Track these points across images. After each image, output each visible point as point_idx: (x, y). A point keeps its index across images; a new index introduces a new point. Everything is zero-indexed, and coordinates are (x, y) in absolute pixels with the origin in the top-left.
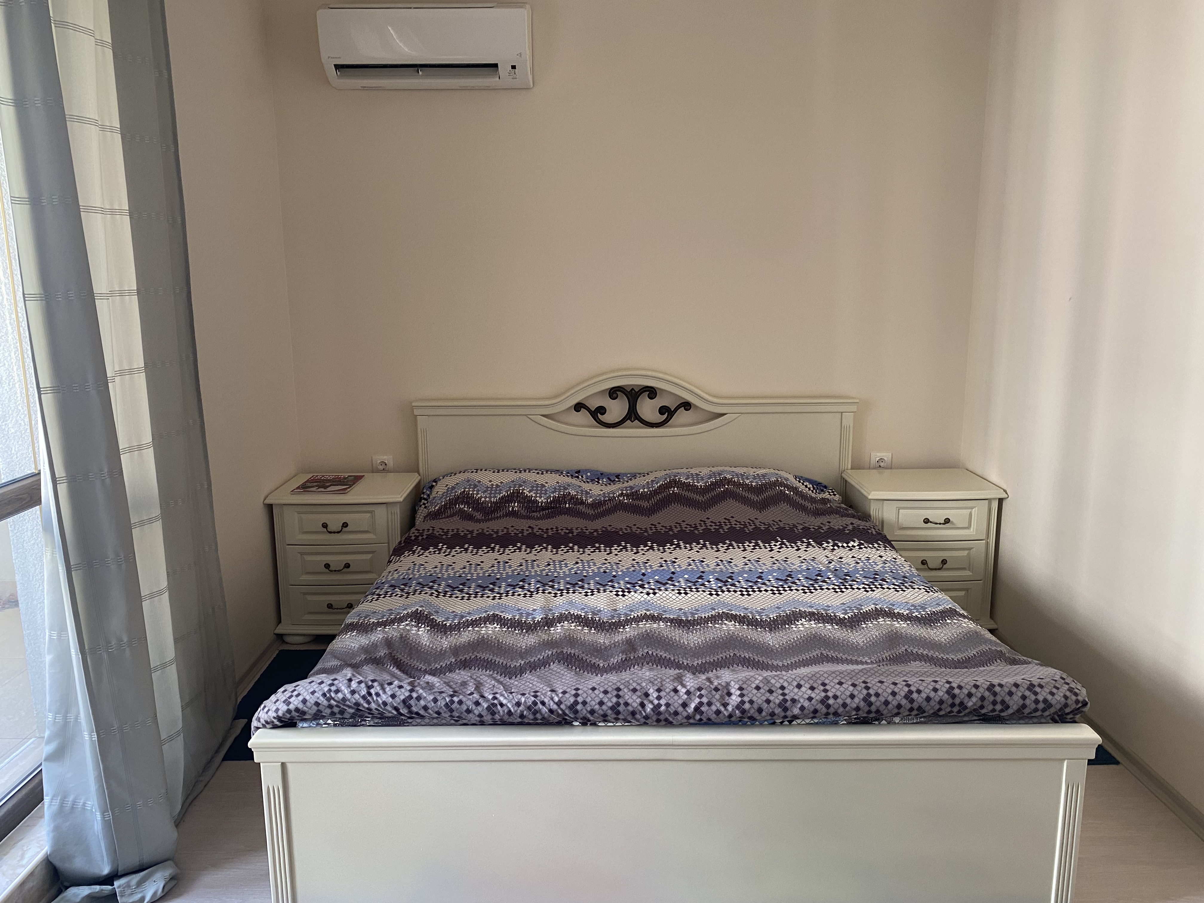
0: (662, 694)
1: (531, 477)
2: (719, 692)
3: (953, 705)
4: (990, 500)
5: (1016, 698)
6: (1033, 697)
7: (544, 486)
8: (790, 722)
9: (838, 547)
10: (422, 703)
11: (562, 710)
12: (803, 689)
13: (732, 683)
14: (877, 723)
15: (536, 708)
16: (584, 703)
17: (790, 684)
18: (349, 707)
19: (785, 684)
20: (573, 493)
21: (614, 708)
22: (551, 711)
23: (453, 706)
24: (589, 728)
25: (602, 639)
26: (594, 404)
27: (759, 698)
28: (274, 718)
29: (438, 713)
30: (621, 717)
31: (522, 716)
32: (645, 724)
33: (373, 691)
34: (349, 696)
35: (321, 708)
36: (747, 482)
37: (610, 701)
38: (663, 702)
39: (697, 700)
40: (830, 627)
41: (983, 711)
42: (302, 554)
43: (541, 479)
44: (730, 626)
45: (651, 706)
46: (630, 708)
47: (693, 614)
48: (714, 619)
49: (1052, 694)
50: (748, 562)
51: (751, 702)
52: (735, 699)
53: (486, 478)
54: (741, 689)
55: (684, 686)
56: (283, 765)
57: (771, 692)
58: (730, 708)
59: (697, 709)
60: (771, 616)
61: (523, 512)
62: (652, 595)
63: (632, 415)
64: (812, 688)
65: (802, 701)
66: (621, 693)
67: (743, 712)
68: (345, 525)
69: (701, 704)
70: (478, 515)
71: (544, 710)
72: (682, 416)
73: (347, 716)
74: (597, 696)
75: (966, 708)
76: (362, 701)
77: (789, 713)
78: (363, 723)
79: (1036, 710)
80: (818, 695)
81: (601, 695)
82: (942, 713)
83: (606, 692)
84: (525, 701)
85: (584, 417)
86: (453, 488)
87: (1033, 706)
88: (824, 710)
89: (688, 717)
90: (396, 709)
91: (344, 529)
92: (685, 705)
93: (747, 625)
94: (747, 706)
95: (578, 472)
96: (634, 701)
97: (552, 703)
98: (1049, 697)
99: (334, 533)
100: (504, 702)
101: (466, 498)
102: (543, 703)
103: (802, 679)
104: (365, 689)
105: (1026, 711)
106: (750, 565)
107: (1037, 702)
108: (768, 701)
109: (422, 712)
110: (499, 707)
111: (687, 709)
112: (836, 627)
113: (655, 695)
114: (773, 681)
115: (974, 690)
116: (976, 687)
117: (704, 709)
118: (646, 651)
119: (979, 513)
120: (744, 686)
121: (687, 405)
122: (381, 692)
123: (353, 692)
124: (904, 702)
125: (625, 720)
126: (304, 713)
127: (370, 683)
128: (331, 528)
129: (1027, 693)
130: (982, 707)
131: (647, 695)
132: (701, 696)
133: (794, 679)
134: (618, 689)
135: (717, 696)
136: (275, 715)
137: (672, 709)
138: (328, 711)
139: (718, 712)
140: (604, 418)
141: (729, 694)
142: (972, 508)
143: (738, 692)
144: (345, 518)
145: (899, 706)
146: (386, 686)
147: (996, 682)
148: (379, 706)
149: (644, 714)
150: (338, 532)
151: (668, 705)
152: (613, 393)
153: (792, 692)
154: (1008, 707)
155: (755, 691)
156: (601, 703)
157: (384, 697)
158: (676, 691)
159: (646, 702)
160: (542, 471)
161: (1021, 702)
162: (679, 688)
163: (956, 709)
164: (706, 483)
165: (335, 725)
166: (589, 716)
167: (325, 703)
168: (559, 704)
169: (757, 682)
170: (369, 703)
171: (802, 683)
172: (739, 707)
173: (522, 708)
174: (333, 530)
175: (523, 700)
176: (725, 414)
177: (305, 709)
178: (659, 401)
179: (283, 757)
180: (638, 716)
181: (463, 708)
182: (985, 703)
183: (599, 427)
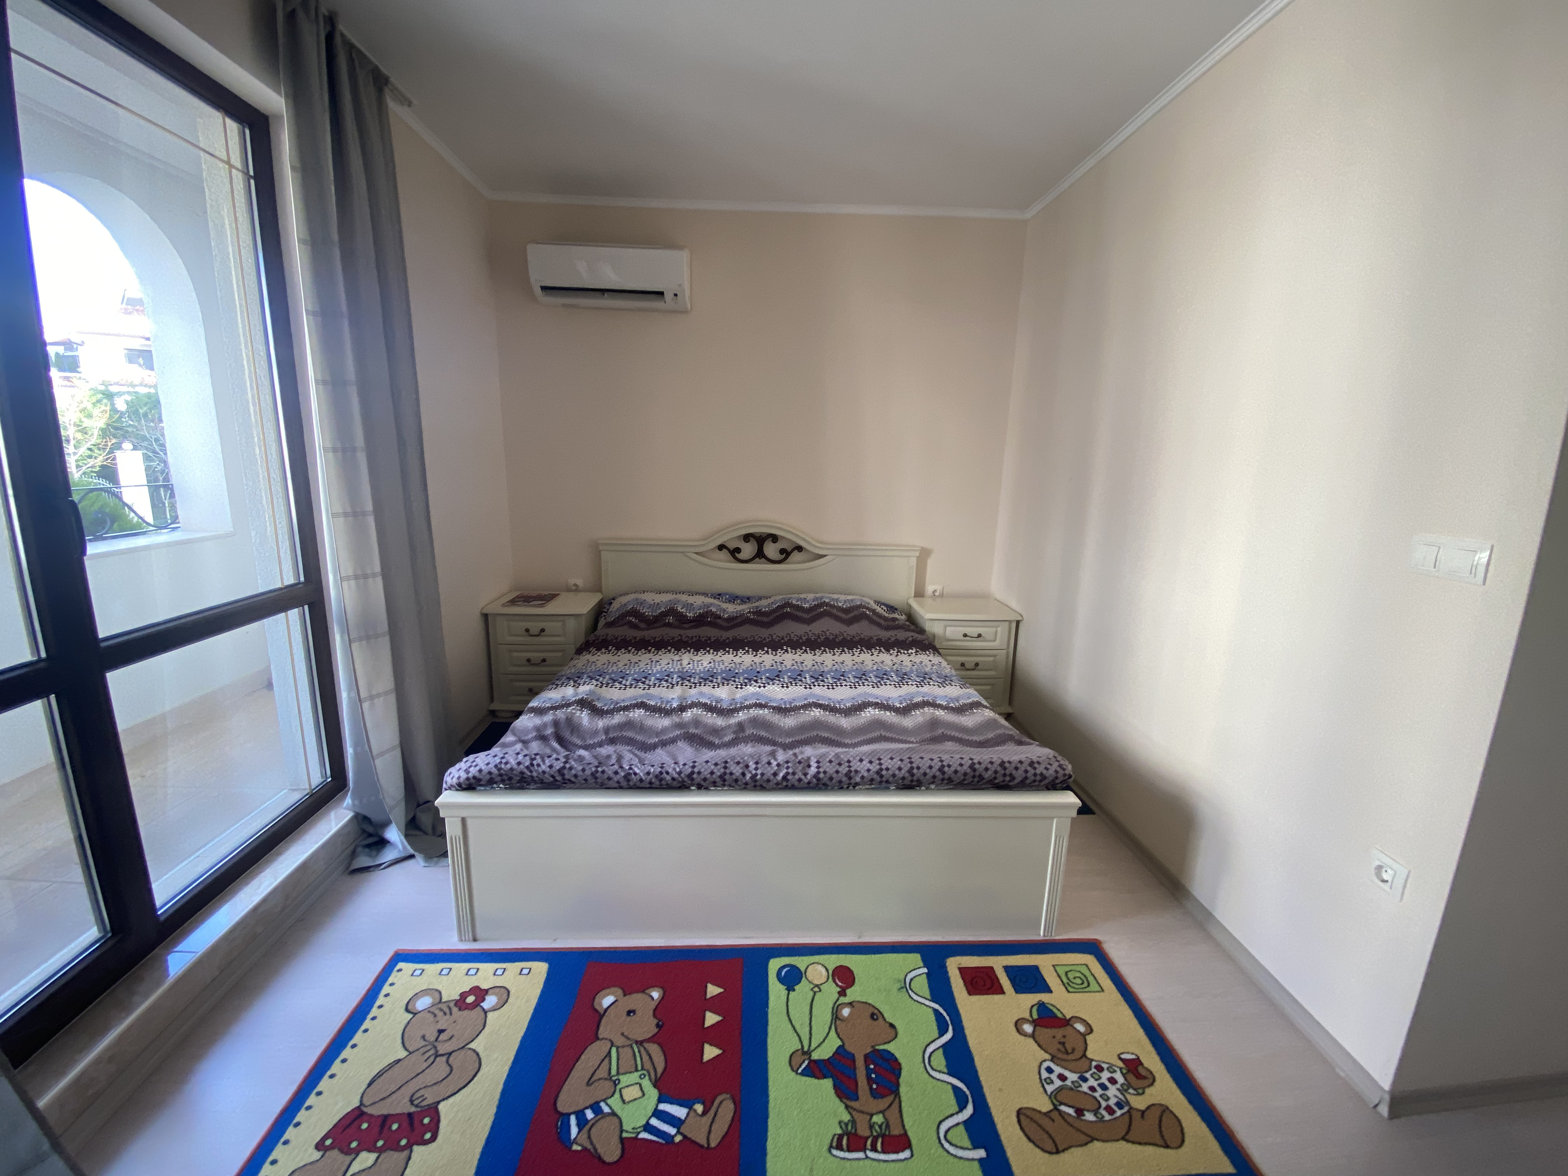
0: (759, 766)
1: (684, 598)
2: (802, 765)
3: (974, 777)
4: (1010, 622)
5: (1021, 771)
6: (1033, 771)
7: (693, 605)
8: (854, 787)
9: (901, 653)
10: (573, 772)
11: (682, 778)
12: (864, 762)
13: (812, 758)
14: (918, 788)
15: (662, 776)
16: (699, 773)
17: (854, 758)
18: (516, 775)
19: (851, 759)
20: (714, 610)
21: (722, 777)
22: (673, 779)
23: (598, 775)
24: (703, 791)
25: (720, 722)
26: (732, 545)
27: (831, 769)
28: (457, 783)
29: (586, 780)
30: (726, 783)
31: (651, 783)
32: (745, 788)
33: (535, 762)
34: (515, 766)
35: (493, 776)
36: (840, 604)
37: (719, 771)
38: (759, 772)
39: (785, 771)
40: (889, 714)
41: (996, 781)
42: (510, 651)
43: (691, 600)
44: (817, 713)
45: (750, 775)
46: (734, 777)
47: (790, 703)
48: (806, 707)
49: (1047, 769)
50: (835, 664)
51: (825, 772)
52: (813, 770)
53: (651, 598)
54: (818, 762)
55: (776, 759)
56: (464, 821)
57: (840, 764)
58: (809, 777)
59: (784, 777)
60: (847, 705)
61: (676, 624)
62: (762, 688)
63: (760, 554)
64: (871, 762)
65: (862, 771)
66: (727, 765)
67: (819, 780)
68: (543, 630)
69: (787, 773)
70: (643, 625)
71: (668, 778)
72: (795, 556)
74: (710, 767)
75: (983, 779)
76: (525, 771)
77: (853, 781)
78: (527, 787)
79: (1035, 781)
80: (874, 767)
81: (713, 767)
82: (966, 782)
83: (716, 764)
84: (654, 771)
85: (724, 554)
86: (625, 605)
87: (1033, 778)
88: (879, 779)
89: (777, 784)
90: (553, 776)
91: (543, 634)
92: (775, 774)
93: (829, 712)
94: (822, 775)
95: (719, 595)
96: (737, 770)
97: (674, 773)
98: (1045, 772)
99: (535, 636)
100: (638, 771)
101: (634, 613)
102: (667, 773)
103: (864, 754)
104: (529, 761)
105: (1028, 781)
106: (836, 666)
107: (1035, 775)
108: (837, 772)
109: (573, 779)
110: (633, 776)
111: (777, 777)
112: (893, 714)
113: (754, 766)
114: (842, 756)
115: (989, 766)
116: (992, 763)
117: (789, 777)
118: (752, 731)
119: (1002, 631)
120: (821, 760)
121: (799, 549)
122: (541, 763)
123: (519, 763)
124: (938, 773)
125: (730, 786)
126: (480, 780)
127: (533, 756)
128: (531, 632)
129: (1029, 768)
130: (995, 778)
131: (747, 766)
132: (788, 768)
133: (857, 755)
134: (726, 762)
135: (800, 768)
136: (457, 780)
137: (765, 778)
138: (499, 779)
139: (800, 780)
140: (740, 556)
141: (809, 766)
142: (997, 627)
143: (816, 765)
144: (542, 625)
146: (546, 758)
147: (1006, 759)
148: (539, 774)
149: (744, 781)
150: (538, 636)
151: (762, 774)
152: (747, 538)
153: (855, 765)
154: (1014, 778)
155: (828, 764)
156: (712, 773)
157: (543, 767)
158: (769, 763)
159: (746, 772)
160: (692, 594)
161: (1024, 775)
162: (772, 761)
163: (976, 780)
164: (810, 605)
165: (506, 788)
167: (497, 772)
168: (680, 773)
169: (830, 757)
170: (531, 772)
171: (863, 758)
172: (816, 776)
173: (651, 776)
174: (533, 634)
175: (652, 770)
176: (827, 555)
177: (481, 777)
178: (780, 545)
179: (464, 813)
180: (739, 783)
181: (606, 776)
182: (998, 775)
183: (735, 563)
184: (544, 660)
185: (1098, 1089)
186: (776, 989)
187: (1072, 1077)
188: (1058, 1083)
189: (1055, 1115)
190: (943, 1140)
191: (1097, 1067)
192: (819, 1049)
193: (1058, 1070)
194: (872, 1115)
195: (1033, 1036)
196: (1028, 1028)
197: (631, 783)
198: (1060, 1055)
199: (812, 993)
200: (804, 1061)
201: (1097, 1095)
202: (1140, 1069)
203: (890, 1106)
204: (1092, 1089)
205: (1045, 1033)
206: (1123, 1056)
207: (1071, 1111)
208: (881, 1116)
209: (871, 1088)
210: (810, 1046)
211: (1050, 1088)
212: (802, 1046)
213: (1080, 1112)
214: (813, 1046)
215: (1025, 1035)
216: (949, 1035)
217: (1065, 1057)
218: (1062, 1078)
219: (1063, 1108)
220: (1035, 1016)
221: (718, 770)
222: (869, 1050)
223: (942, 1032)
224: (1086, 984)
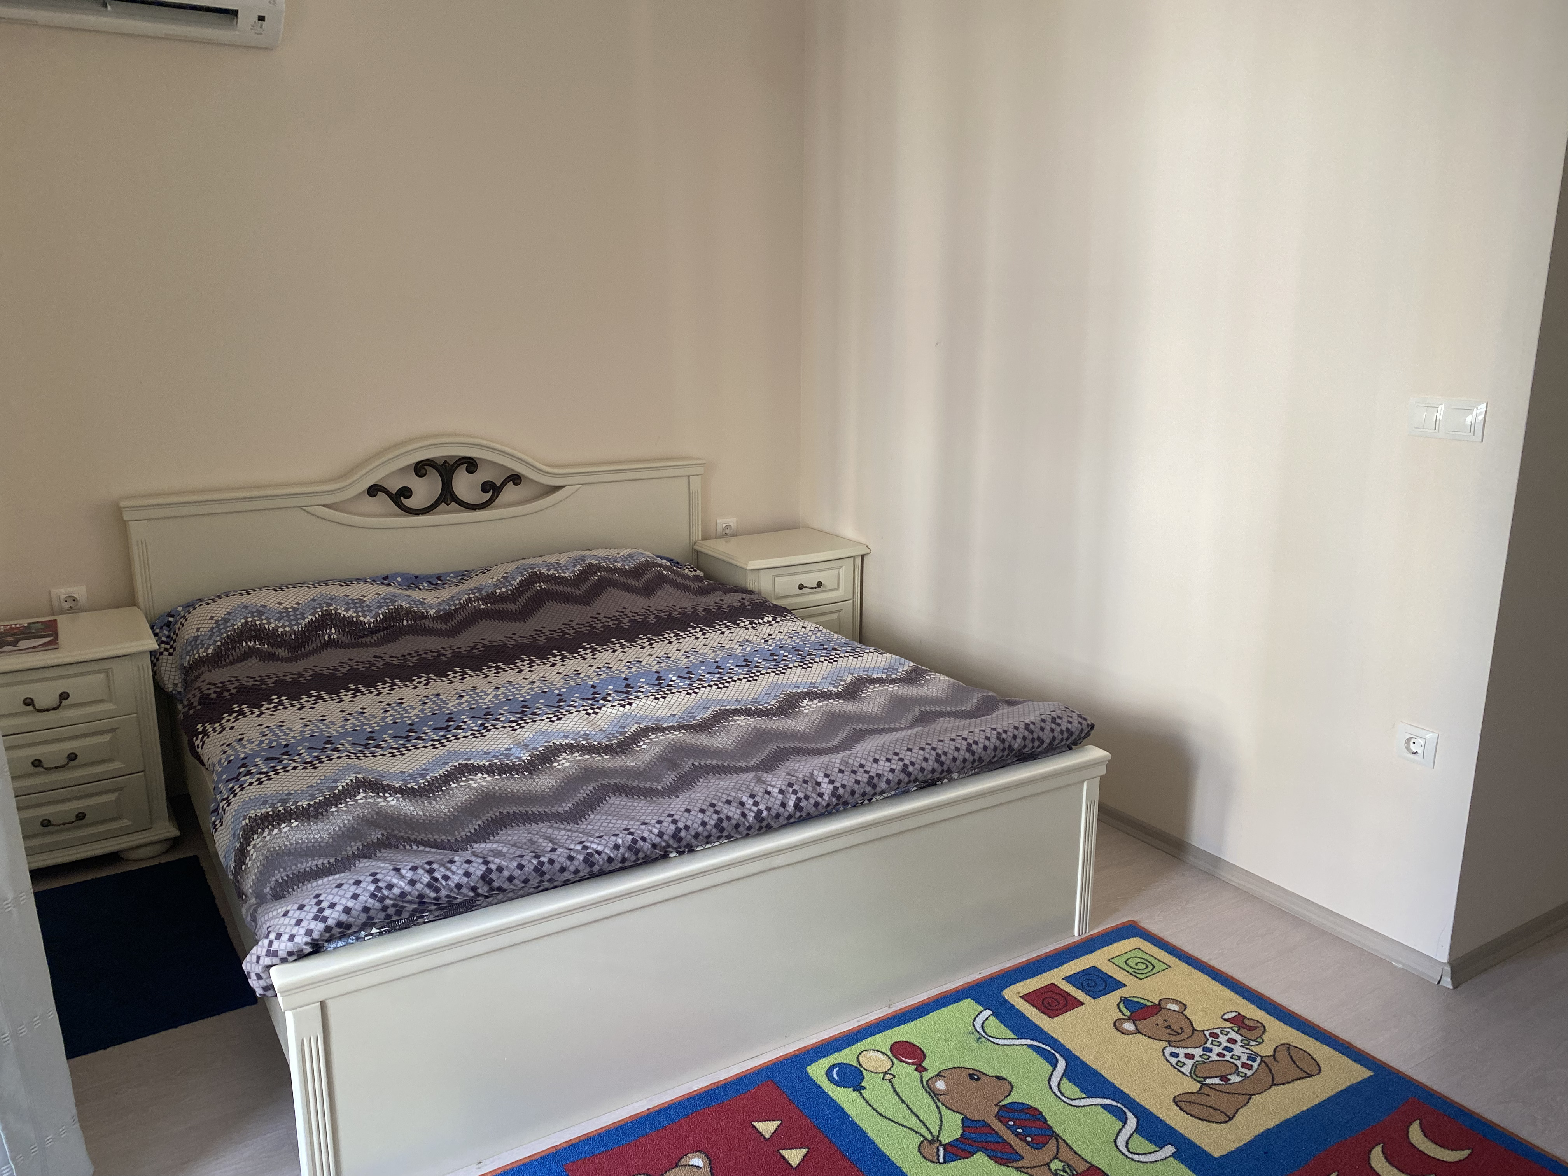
0: (758, 799)
1: (337, 591)
2: (809, 784)
3: (1004, 750)
4: (854, 557)
5: (1047, 732)
6: (1058, 729)
7: (363, 601)
8: (870, 800)
9: (756, 624)
10: (506, 873)
11: (665, 841)
12: (881, 763)
13: (816, 773)
14: (940, 783)
15: (637, 846)
16: (686, 828)
17: (867, 760)
18: (411, 902)
19: (863, 762)
20: (405, 605)
21: (716, 827)
22: (654, 846)
23: (545, 868)
24: (686, 857)
25: (627, 762)
26: (394, 486)
27: (848, 780)
28: (306, 944)
29: (526, 881)
30: (725, 834)
31: (624, 860)
33: (436, 875)
34: (408, 888)
35: (371, 913)
36: (619, 565)
38: (761, 807)
39: (793, 797)
40: (836, 702)
41: (1026, 750)
43: (355, 591)
44: (743, 721)
45: (753, 815)
46: (734, 822)
48: (721, 717)
49: (1070, 723)
50: (688, 654)
51: (843, 786)
52: (826, 788)
53: (270, 600)
54: (827, 776)
55: (774, 786)
56: (323, 1005)
57: (854, 772)
58: (826, 797)
59: (797, 806)
60: (772, 704)
61: (345, 639)
62: (628, 707)
63: (447, 496)
64: (889, 760)
65: (886, 774)
66: (717, 808)
67: (839, 797)
68: (64, 696)
69: (799, 800)
70: (282, 652)
71: (647, 846)
72: (510, 493)
73: (405, 915)
74: (696, 817)
75: (1013, 750)
76: (427, 891)
77: (878, 790)
78: (421, 920)
79: (1062, 740)
80: (897, 766)
81: (700, 816)
82: (996, 759)
83: (702, 811)
84: (623, 841)
85: (383, 502)
86: (225, 620)
87: (1060, 737)
88: (907, 779)
89: (790, 817)
90: (474, 889)
91: (65, 703)
92: (784, 805)
93: (760, 717)
94: (841, 791)
95: (386, 578)
96: (734, 812)
97: (653, 837)
98: (1070, 726)
99: (48, 710)
100: (600, 848)
101: (252, 631)
102: (644, 839)
103: (875, 753)
104: (426, 875)
105: (1054, 744)
106: (693, 657)
107: (1062, 732)
108: (857, 782)
109: (506, 885)
110: (597, 856)
111: (787, 808)
112: (842, 701)
113: (751, 801)
114: (851, 761)
115: (1016, 732)
116: (1017, 728)
117: (803, 804)
118: (690, 763)
119: (846, 571)
120: (828, 772)
121: (516, 479)
122: (449, 873)
123: (412, 883)
124: (967, 755)
125: (729, 837)
126: (348, 926)
127: (428, 867)
128: (39, 704)
129: (1053, 726)
130: (1025, 746)
131: (742, 804)
132: (795, 792)
133: (868, 755)
134: (713, 805)
135: (810, 789)
136: (307, 939)
137: (773, 813)
138: (382, 915)
139: (816, 804)
140: (408, 503)
141: (819, 784)
142: (840, 568)
143: (827, 780)
144: (62, 686)
145: (965, 761)
146: (449, 865)
147: (1028, 721)
148: (451, 890)
149: (747, 825)
150: (55, 709)
151: (767, 809)
152: (420, 468)
153: (874, 769)
154: (1042, 742)
155: (840, 775)
156: (704, 824)
157: (456, 879)
158: (768, 793)
159: (746, 811)
160: (346, 582)
161: (1051, 735)
162: (769, 789)
163: (1006, 753)
164: (574, 572)
165: (381, 934)
166: (693, 840)
167: (378, 905)
168: (661, 835)
169: (837, 765)
170: (437, 890)
171: (877, 757)
172: (834, 794)
173: (622, 850)
174: (45, 707)
175: (620, 841)
176: (563, 487)
177: (351, 920)
178: (481, 476)
179: (321, 994)
180: (741, 829)
181: (557, 866)
182: (1028, 741)
183: (405, 516)
184: (72, 757)
185: (1225, 1052)
186: (843, 1096)
187: (1198, 1052)
188: (1190, 1063)
189: (1205, 1090)
190: (1129, 1155)
191: (1211, 1035)
192: (943, 1131)
193: (1181, 1052)
194: (1048, 1165)
195: (1138, 1031)
196: (1129, 1026)
197: (596, 868)
198: (1174, 1038)
199: (888, 1084)
200: (938, 1150)
201: (1228, 1058)
202: (1246, 1021)
203: (1058, 1149)
204: (1219, 1055)
205: (1148, 1024)
206: (1226, 1017)
207: (1217, 1081)
208: (1056, 1161)
209: (1027, 1143)
210: (931, 1133)
211: (1186, 1069)
212: (923, 1136)
213: (1224, 1078)
214: (935, 1133)
215: (1130, 1033)
216: (1062, 1064)
217: (1179, 1038)
218: (1189, 1056)
219: (1208, 1081)
220: (1128, 1014)
221: (711, 818)
222: (996, 1110)
223: (1054, 1064)
224: (1151, 967)
